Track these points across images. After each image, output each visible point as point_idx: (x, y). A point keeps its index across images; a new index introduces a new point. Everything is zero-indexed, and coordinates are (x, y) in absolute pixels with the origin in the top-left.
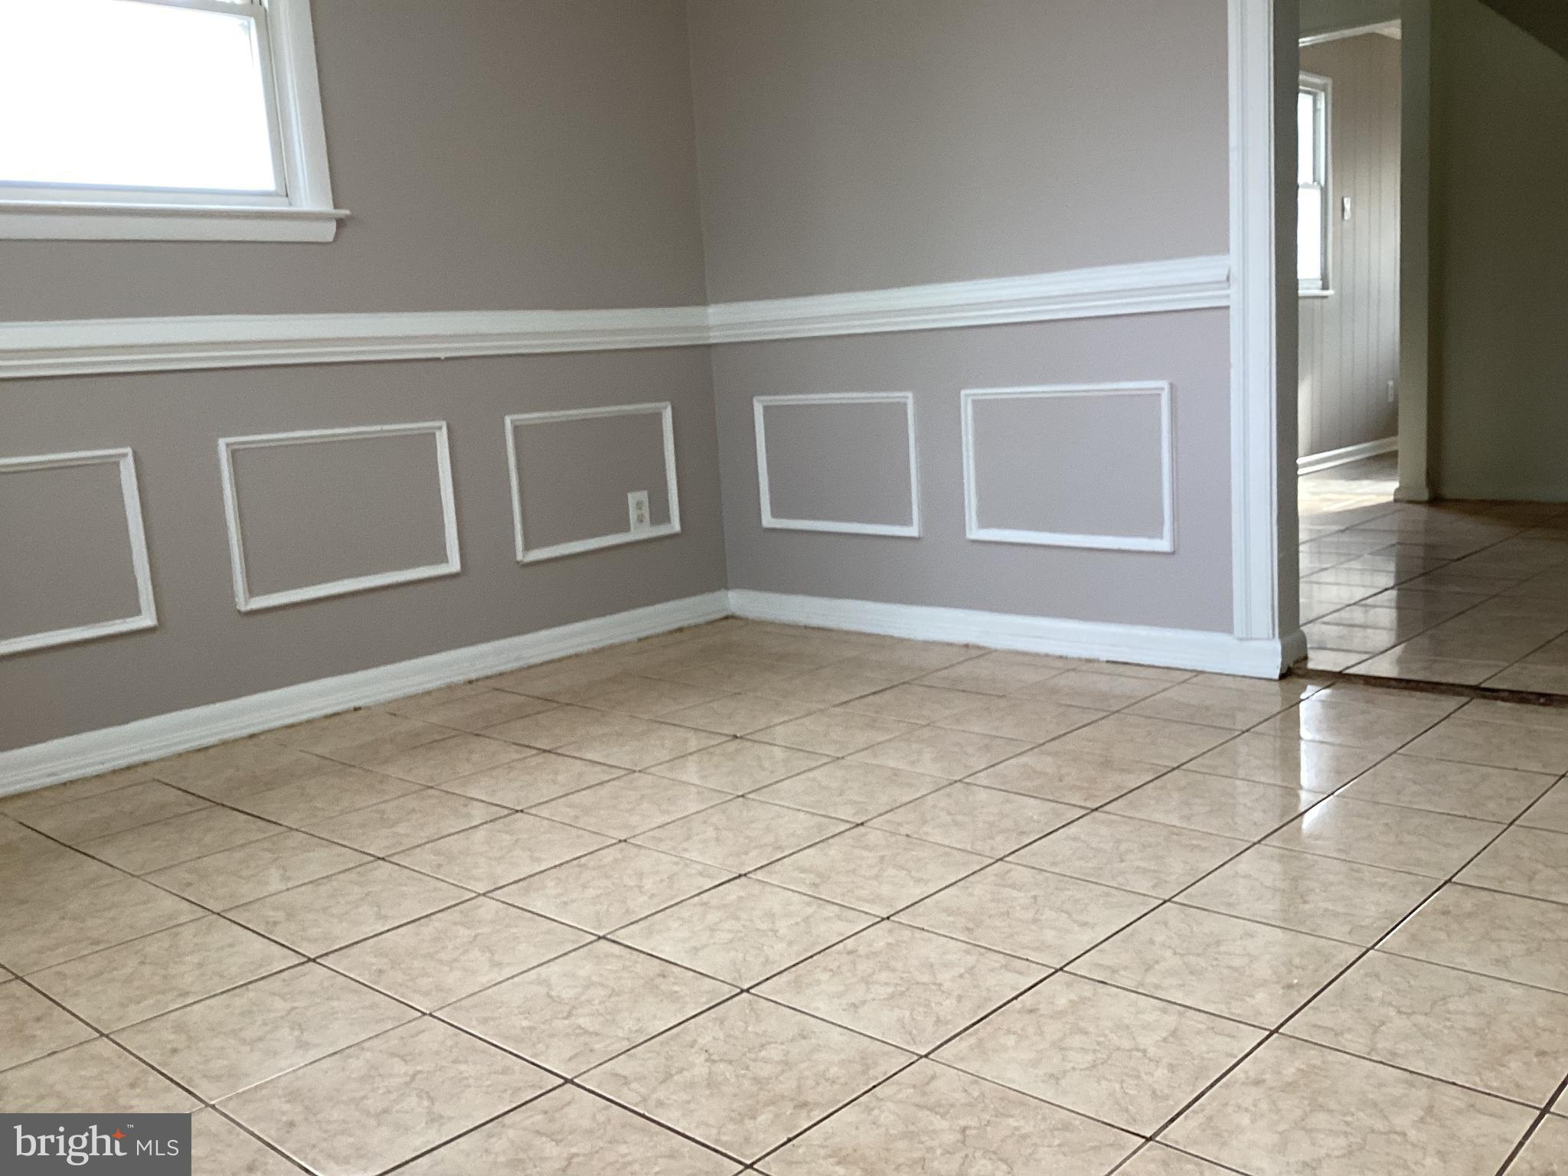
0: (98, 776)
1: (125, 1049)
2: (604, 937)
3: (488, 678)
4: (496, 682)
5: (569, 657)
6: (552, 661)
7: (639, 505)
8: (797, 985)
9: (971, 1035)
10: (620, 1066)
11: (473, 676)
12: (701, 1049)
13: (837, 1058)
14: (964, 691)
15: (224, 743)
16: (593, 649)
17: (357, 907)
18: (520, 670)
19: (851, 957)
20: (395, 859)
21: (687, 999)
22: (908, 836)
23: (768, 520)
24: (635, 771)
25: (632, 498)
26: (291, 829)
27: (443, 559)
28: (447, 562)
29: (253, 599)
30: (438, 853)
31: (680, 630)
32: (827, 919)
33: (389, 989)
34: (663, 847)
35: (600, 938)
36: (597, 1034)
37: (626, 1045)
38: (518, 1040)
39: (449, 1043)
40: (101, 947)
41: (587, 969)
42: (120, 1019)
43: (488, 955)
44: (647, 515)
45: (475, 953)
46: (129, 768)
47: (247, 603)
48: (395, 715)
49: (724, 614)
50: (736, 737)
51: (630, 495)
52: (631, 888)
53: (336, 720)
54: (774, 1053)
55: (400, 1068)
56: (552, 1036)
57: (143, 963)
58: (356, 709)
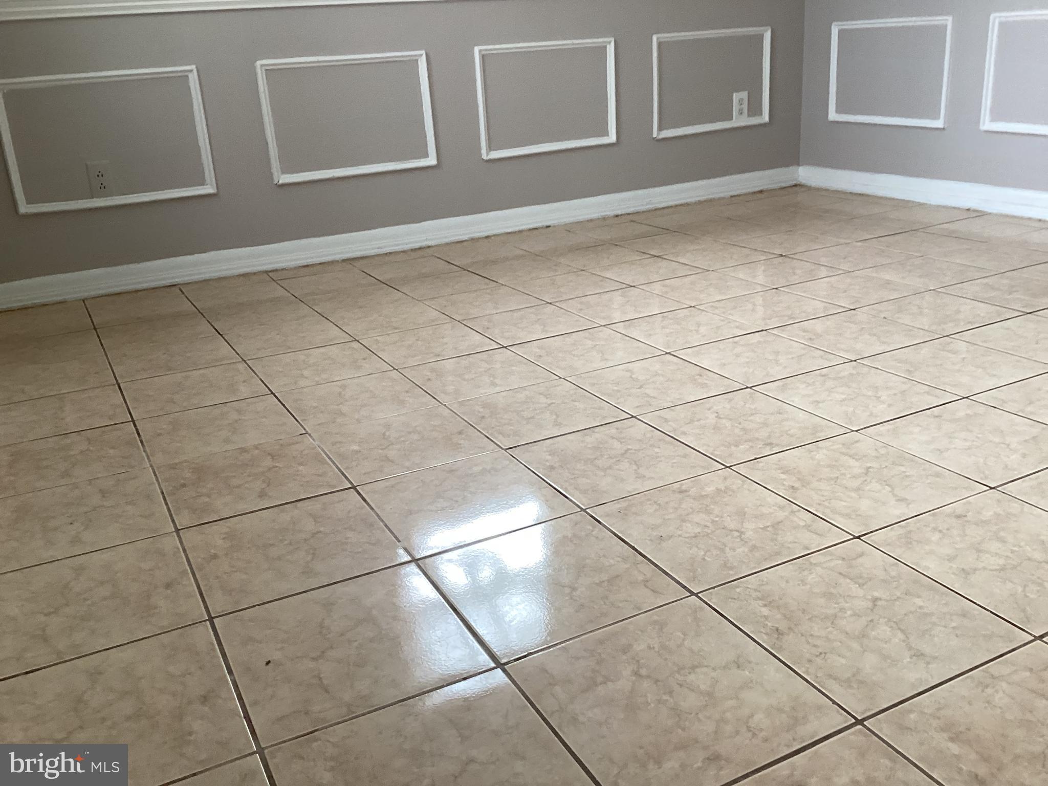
0: (404, 252)
1: (405, 376)
2: (669, 353)
3: (628, 214)
4: (632, 217)
5: (682, 205)
6: (671, 207)
7: (741, 102)
8: (783, 389)
9: (889, 424)
10: (665, 414)
11: (619, 212)
12: (715, 412)
13: (797, 425)
14: (956, 237)
15: (473, 240)
16: (699, 201)
17: (533, 325)
18: (649, 211)
19: (823, 378)
20: (557, 304)
21: (712, 387)
22: (885, 318)
23: (833, 115)
24: (709, 271)
25: (736, 97)
26: (503, 285)
27: (606, 133)
28: (608, 136)
29: (491, 152)
30: (581, 303)
31: (761, 192)
32: (814, 357)
33: (544, 364)
34: (717, 311)
35: (667, 353)
36: (654, 398)
37: (671, 404)
38: (609, 395)
39: (572, 392)
40: (397, 331)
41: (657, 367)
42: (404, 363)
43: (601, 355)
44: (746, 111)
45: (594, 353)
46: (420, 248)
47: (487, 155)
48: (569, 231)
49: (794, 183)
50: (781, 256)
51: (734, 95)
52: (691, 331)
53: (535, 232)
54: (759, 419)
55: (543, 399)
56: (629, 395)
57: (417, 340)
58: (548, 227)
